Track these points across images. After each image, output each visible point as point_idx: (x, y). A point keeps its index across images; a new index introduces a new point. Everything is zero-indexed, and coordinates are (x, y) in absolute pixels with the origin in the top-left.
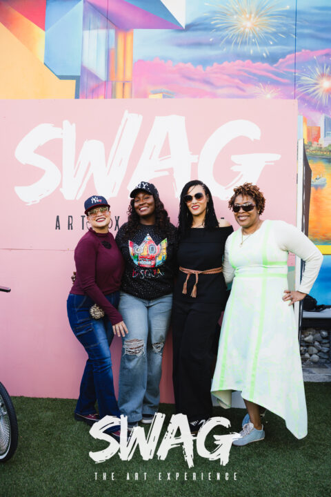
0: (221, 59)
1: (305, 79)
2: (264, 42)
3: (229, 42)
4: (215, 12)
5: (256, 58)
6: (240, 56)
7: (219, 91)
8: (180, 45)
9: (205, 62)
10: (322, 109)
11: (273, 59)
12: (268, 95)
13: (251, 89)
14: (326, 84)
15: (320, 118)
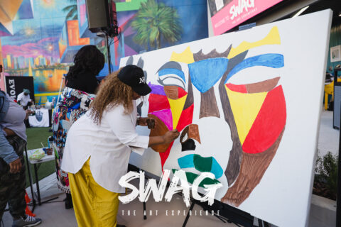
0: (24, 43)
1: (46, 47)
2: (34, 37)
3: (24, 38)
4: (20, 30)
5: (32, 42)
6: (28, 42)
7: (25, 53)
8: (13, 40)
9: (20, 44)
10: (50, 55)
11: (37, 42)
12: (36, 53)
13: (32, 51)
14: (51, 48)
15: (50, 58)
